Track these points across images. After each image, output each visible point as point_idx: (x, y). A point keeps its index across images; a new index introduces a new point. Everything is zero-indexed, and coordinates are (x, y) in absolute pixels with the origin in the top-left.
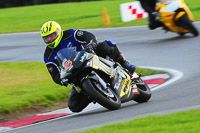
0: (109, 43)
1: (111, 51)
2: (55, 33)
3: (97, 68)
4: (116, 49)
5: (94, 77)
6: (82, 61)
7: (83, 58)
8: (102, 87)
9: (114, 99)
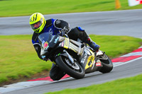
0: (79, 29)
1: (80, 35)
2: (40, 22)
3: (67, 47)
4: (85, 33)
5: (64, 55)
6: (55, 42)
7: (56, 40)
8: (71, 62)
9: (80, 71)
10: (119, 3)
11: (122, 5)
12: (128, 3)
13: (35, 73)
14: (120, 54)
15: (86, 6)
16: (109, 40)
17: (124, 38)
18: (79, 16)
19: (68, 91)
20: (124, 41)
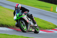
10: (52, 9)
11: (53, 10)
12: (56, 10)
13: (12, 26)
14: (47, 29)
15: (40, 6)
16: (44, 22)
17: (50, 23)
18: (35, 9)
19: (22, 37)
20: (49, 24)
